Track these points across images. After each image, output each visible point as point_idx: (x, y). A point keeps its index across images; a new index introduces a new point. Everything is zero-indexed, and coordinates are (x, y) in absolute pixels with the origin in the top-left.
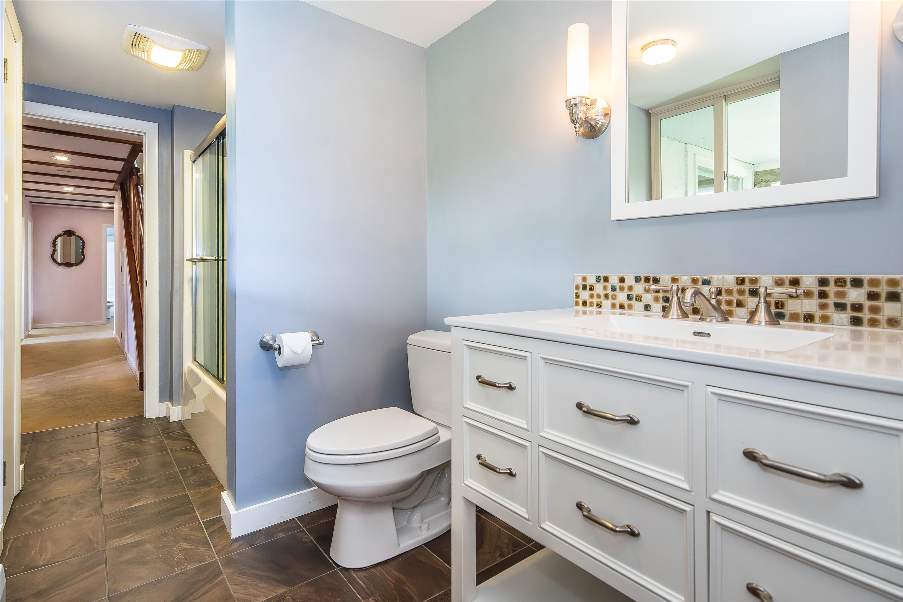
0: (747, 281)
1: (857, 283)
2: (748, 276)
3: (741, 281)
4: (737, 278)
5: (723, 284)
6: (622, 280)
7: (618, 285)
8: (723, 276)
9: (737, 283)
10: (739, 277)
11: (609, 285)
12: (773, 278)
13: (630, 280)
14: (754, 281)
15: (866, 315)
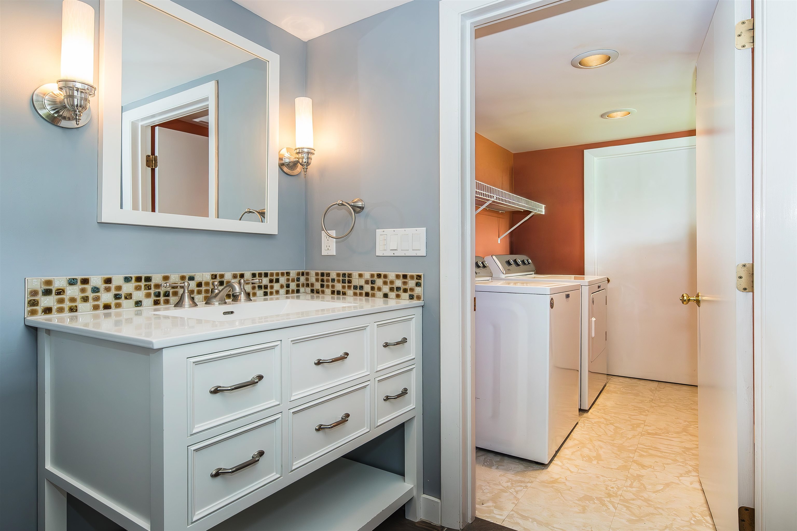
0: (218, 276)
1: (266, 275)
2: (218, 273)
3: (214, 277)
4: (212, 275)
5: (203, 279)
6: (108, 281)
7: (102, 286)
8: (203, 274)
9: (212, 278)
10: (213, 274)
11: (88, 287)
12: (231, 274)
13: (118, 280)
14: (222, 276)
15: (269, 290)
